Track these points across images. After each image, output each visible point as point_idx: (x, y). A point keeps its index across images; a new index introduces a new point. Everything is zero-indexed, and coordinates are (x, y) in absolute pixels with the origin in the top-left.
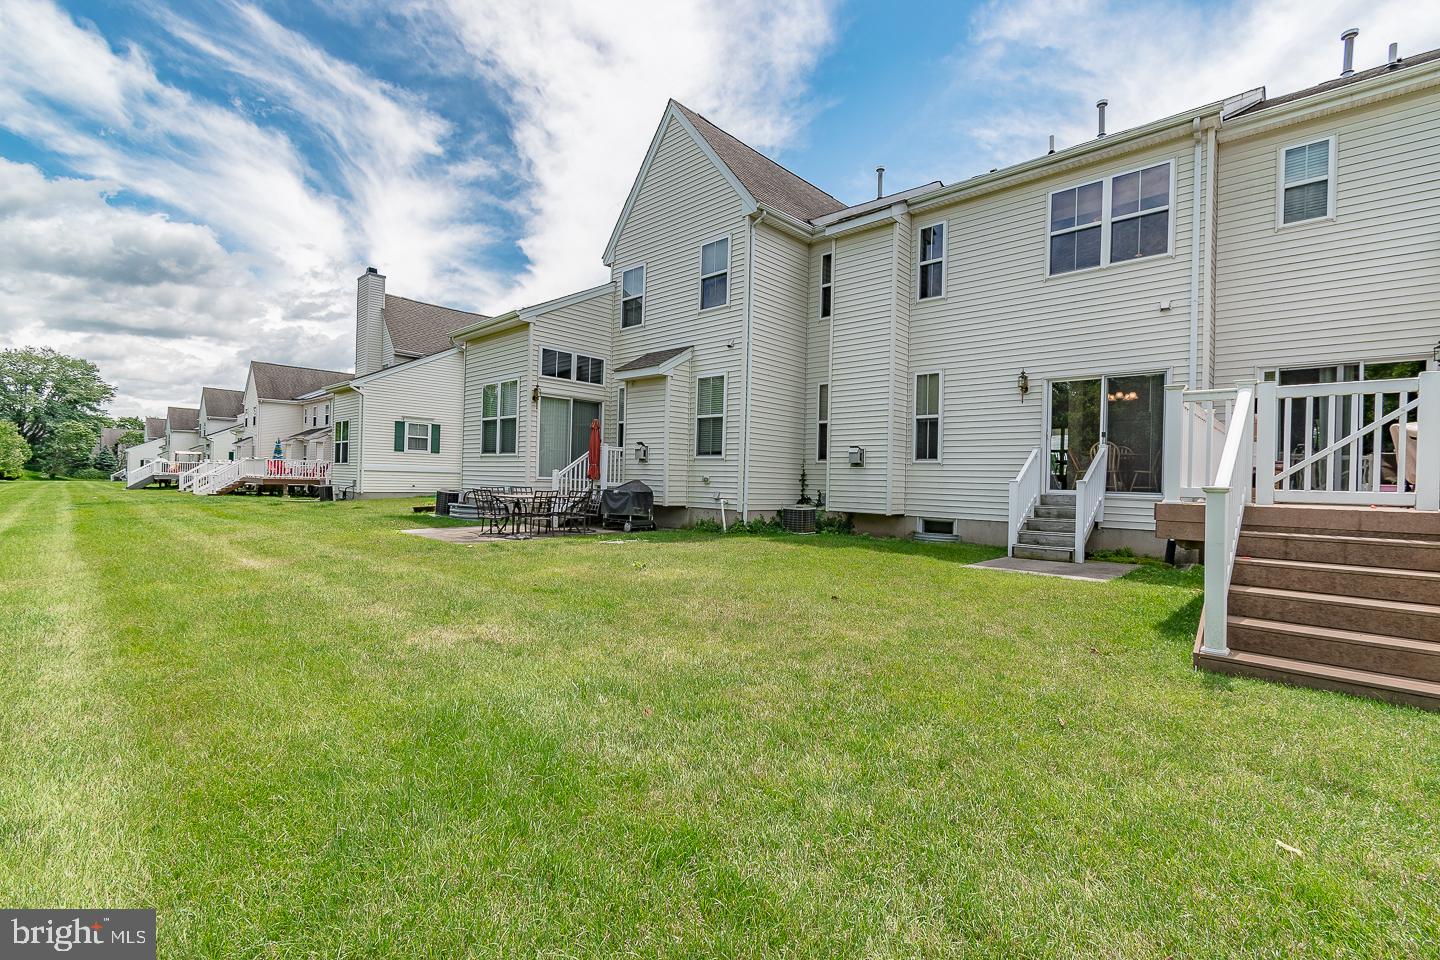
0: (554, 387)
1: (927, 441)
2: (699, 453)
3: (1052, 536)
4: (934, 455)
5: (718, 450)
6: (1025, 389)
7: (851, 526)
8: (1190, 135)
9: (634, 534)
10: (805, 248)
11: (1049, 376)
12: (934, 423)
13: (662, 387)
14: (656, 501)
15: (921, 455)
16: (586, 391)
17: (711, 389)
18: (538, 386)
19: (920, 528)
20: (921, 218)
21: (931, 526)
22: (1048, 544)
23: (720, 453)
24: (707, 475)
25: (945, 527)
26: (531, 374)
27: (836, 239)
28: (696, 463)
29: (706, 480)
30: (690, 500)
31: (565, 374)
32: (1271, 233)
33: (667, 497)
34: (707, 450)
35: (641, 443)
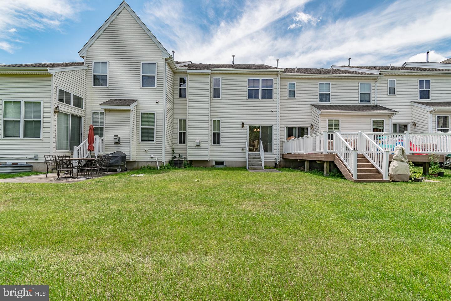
0: (64, 108)
1: (216, 139)
2: (142, 141)
3: (256, 164)
4: (218, 143)
5: (153, 140)
6: (243, 127)
7: (193, 164)
8: (277, 74)
9: (123, 173)
10: (172, 73)
11: (248, 124)
12: (218, 134)
13: (129, 114)
14: (127, 159)
15: (214, 143)
16: (76, 111)
17: (148, 117)
18: (58, 106)
19: (214, 164)
20: (214, 75)
21: (218, 163)
22: (255, 166)
23: (153, 141)
24: (146, 149)
25: (222, 163)
26: (54, 101)
27: (189, 74)
28: (140, 144)
29: (146, 151)
30: (137, 158)
31: (68, 102)
32: (286, 99)
33: (131, 157)
34: (147, 140)
35: (117, 136)
